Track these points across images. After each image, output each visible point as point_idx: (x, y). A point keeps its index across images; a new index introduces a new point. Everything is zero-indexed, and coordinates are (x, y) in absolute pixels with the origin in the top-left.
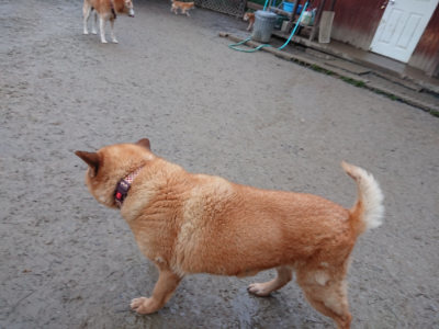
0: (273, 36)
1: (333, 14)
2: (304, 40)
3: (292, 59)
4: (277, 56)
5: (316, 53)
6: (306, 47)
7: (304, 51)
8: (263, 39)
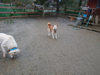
0: (82, 23)
1: (98, 16)
2: (91, 23)
3: (92, 30)
4: (87, 29)
5: (96, 26)
6: (92, 25)
7: (92, 26)
8: (80, 24)
